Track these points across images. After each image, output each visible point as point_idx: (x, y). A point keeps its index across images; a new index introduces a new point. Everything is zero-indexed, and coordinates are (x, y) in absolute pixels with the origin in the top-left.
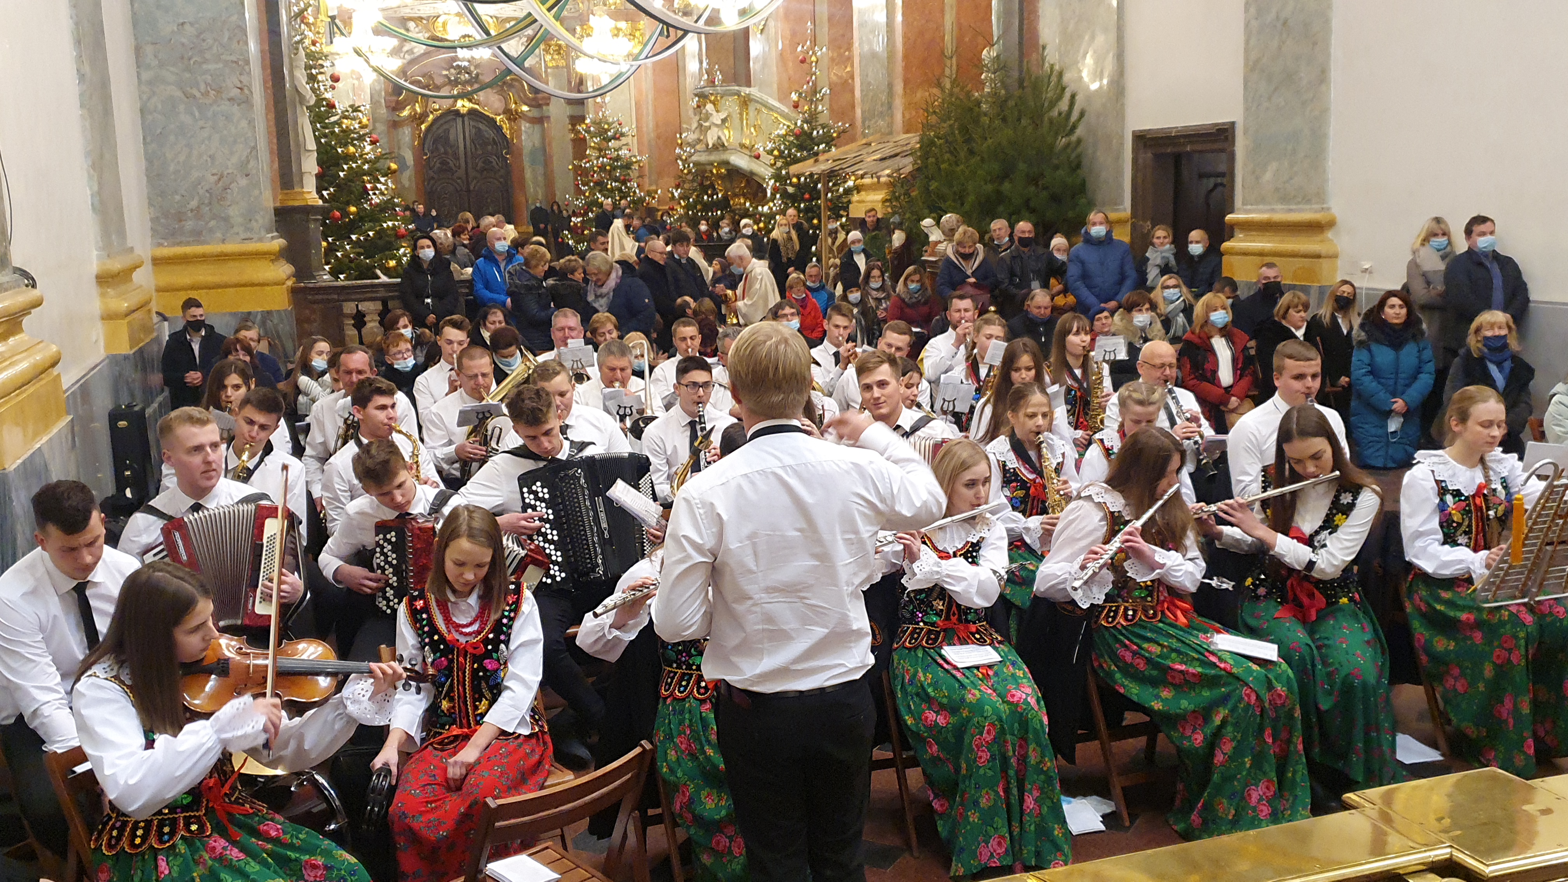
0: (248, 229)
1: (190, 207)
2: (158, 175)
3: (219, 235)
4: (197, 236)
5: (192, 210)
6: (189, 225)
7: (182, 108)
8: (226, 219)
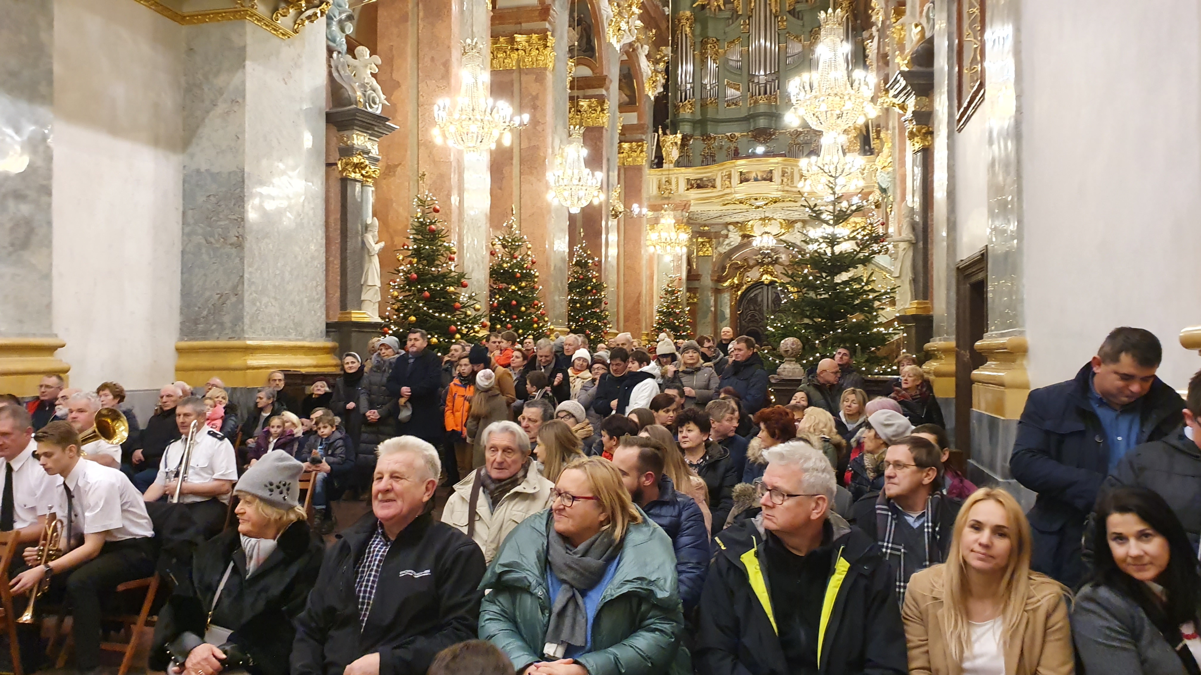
2: (187, 294)
4: (205, 335)
5: (203, 317)
6: (201, 327)
7: (204, 250)
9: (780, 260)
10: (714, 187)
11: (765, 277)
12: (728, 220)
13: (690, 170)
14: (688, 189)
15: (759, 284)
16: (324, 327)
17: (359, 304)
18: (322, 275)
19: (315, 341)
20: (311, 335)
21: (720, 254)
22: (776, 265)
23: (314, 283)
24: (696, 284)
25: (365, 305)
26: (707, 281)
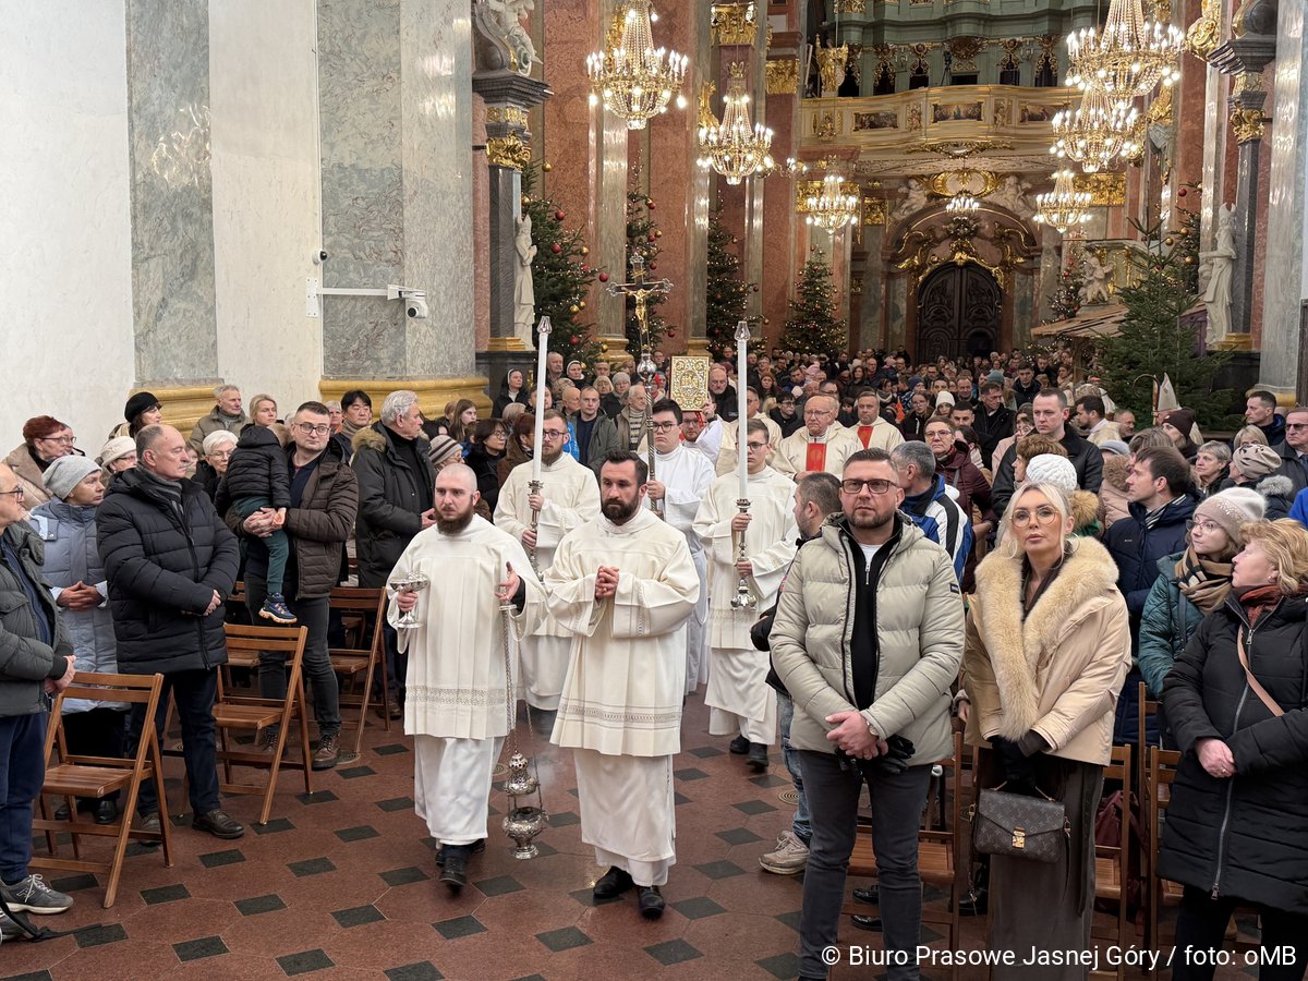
0: (393, 370)
1: (352, 348)
2: (331, 322)
3: (371, 373)
4: (356, 374)
5: (353, 352)
6: (350, 363)
7: (351, 267)
8: (378, 360)
9: (982, 231)
10: (895, 126)
11: (958, 256)
12: (909, 171)
13: (858, 101)
14: (856, 129)
15: (950, 266)
16: (474, 359)
17: (512, 328)
19: (467, 377)
21: (896, 222)
22: (976, 239)
23: (465, 304)
24: (861, 266)
25: (518, 329)
26: (876, 261)
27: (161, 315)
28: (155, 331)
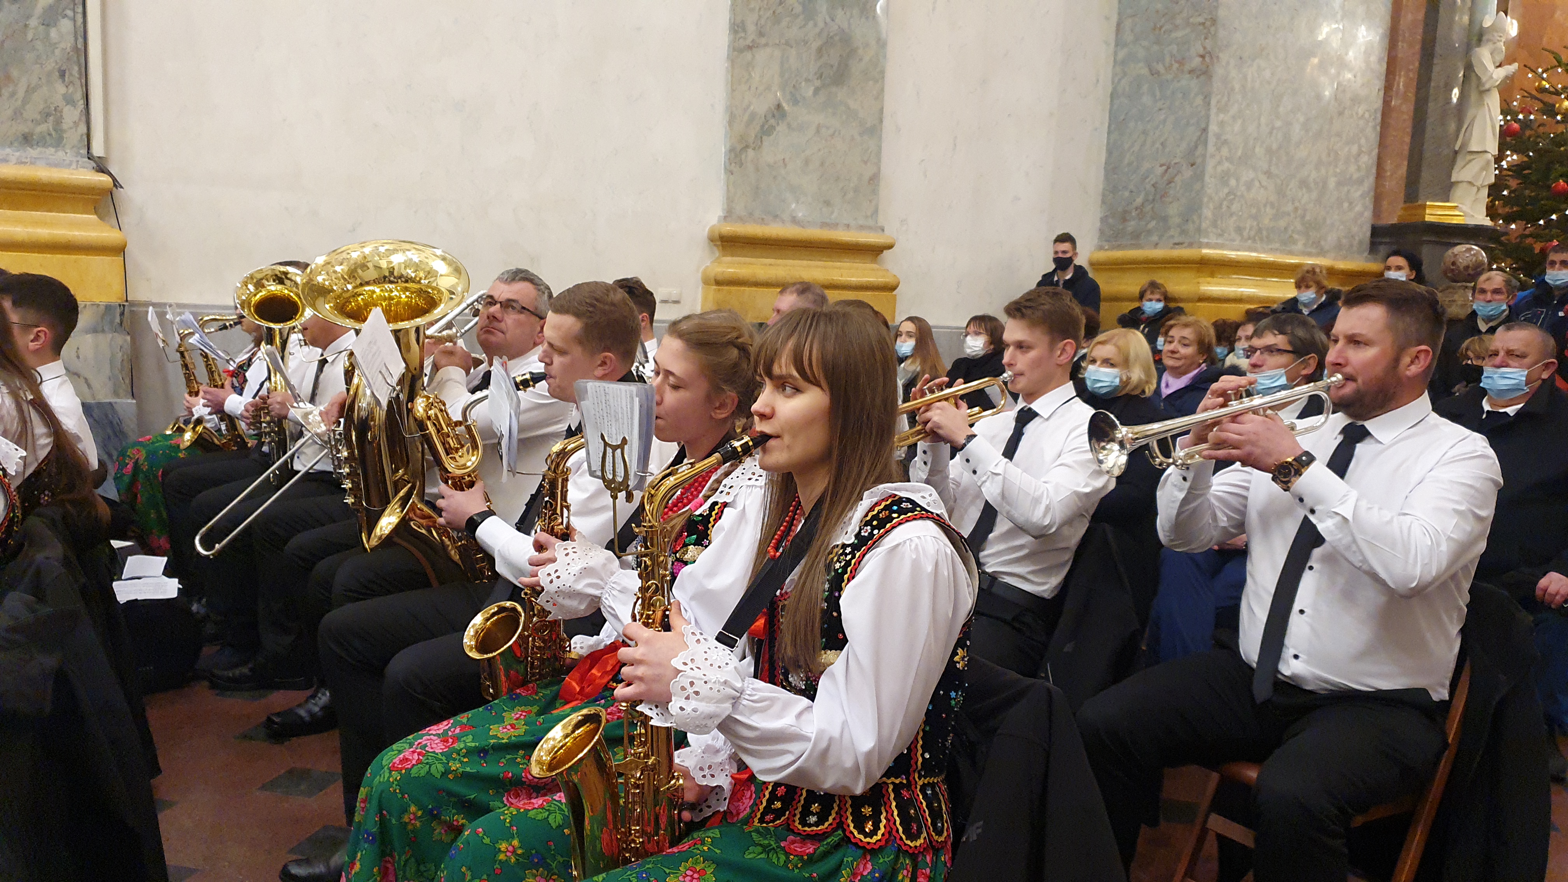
0: (1183, 232)
1: (1135, 204)
2: (1114, 168)
4: (1136, 239)
5: (1136, 209)
6: (1132, 225)
7: (1146, 87)
16: (1369, 234)
17: (1445, 190)
18: (1371, 135)
19: (1345, 258)
20: (1339, 247)
23: (1355, 149)
25: (1458, 192)
27: (773, 128)
28: (758, 148)
